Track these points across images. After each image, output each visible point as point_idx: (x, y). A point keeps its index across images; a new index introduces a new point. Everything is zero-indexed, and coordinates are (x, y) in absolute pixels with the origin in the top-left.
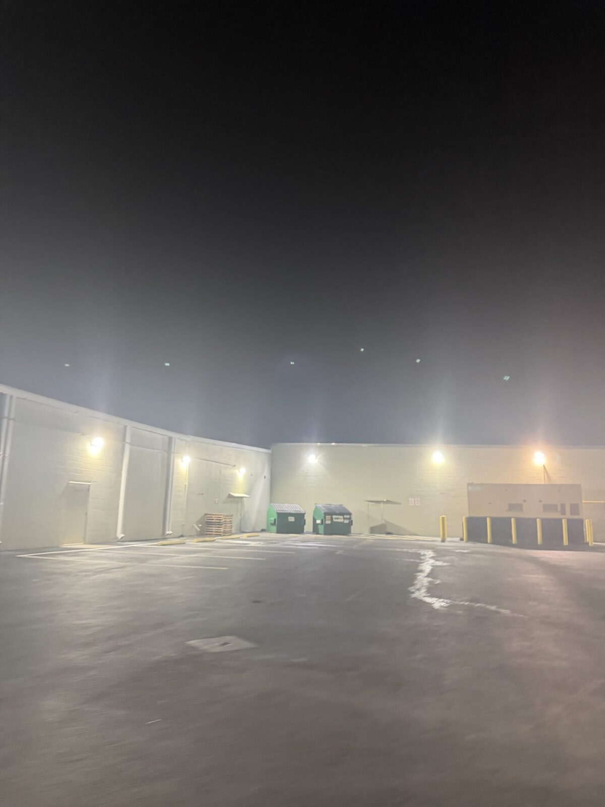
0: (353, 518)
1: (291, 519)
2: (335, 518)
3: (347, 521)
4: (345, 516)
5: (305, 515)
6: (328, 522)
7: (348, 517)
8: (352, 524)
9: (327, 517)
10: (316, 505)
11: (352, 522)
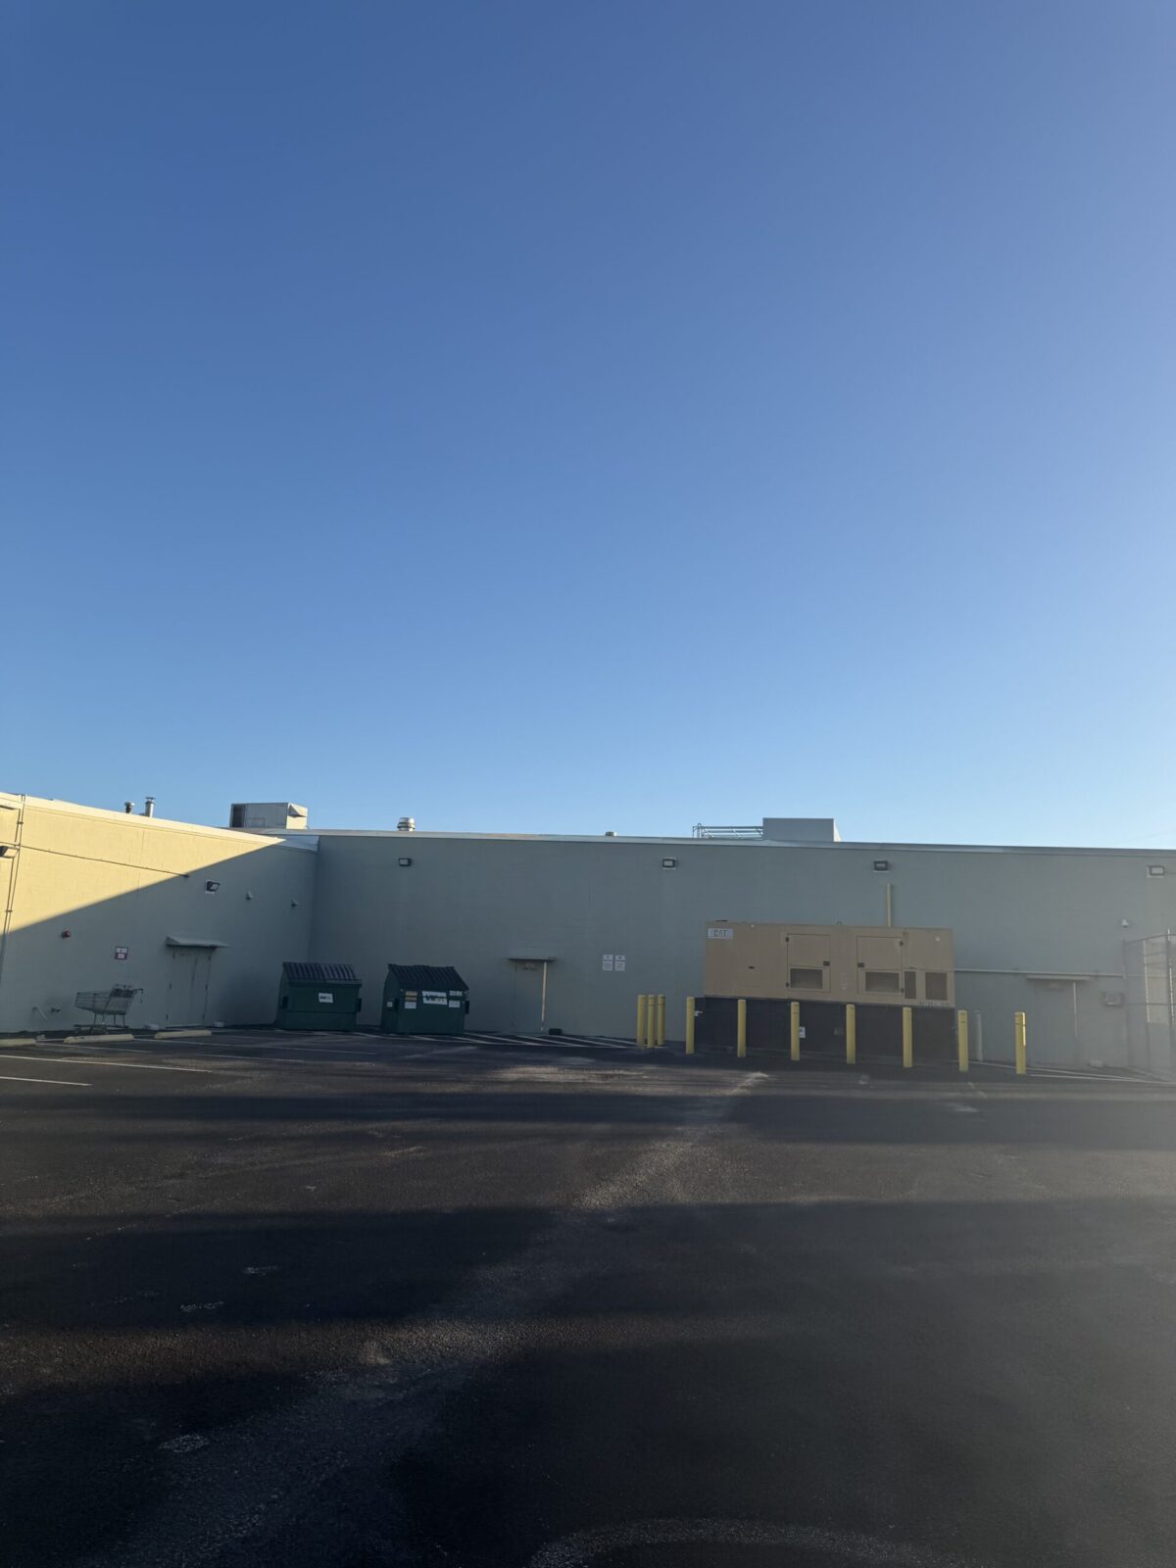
0: (470, 998)
1: (327, 998)
2: (428, 998)
3: (454, 1005)
4: (452, 993)
6: (411, 1005)
7: (460, 994)
8: (467, 1011)
9: (407, 993)
10: (392, 967)
11: (466, 1006)
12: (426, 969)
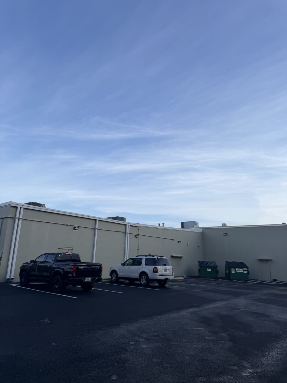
0: (249, 270)
1: (209, 270)
2: (238, 270)
3: (245, 272)
4: (244, 269)
5: (218, 268)
6: (233, 272)
7: (246, 269)
8: (249, 274)
9: (232, 269)
10: (226, 262)
11: (248, 273)
12: (236, 262)
